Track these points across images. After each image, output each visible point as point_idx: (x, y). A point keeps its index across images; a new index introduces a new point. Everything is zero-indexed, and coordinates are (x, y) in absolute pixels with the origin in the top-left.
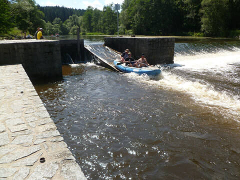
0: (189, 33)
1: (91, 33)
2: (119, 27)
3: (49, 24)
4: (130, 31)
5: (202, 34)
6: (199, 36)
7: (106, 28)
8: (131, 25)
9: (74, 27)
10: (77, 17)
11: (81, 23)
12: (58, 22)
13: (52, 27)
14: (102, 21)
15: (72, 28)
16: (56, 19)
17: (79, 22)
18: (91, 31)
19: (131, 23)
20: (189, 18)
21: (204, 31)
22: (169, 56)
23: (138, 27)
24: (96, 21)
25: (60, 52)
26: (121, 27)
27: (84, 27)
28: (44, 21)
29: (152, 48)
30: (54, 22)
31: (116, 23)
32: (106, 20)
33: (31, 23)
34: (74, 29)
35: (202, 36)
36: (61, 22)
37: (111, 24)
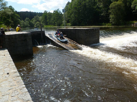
0: (103, 24)
1: (47, 26)
2: (63, 22)
3: (22, 21)
4: (69, 24)
5: (110, 24)
6: (109, 25)
7: (55, 23)
8: (70, 21)
9: (37, 22)
10: (38, 17)
11: (41, 20)
12: (28, 20)
13: (24, 23)
14: (53, 19)
15: (36, 23)
16: (26, 18)
17: (40, 20)
18: (47, 25)
19: (70, 20)
20: (102, 15)
21: (112, 23)
22: (97, 39)
23: (73, 21)
24: (50, 19)
25: (31, 40)
26: (64, 22)
27: (42, 23)
28: (19, 20)
29: (87, 35)
30: (25, 20)
31: (61, 20)
32: (55, 18)
33: (12, 21)
34: (37, 24)
35: (111, 25)
36: (30, 20)
37: (58, 20)
